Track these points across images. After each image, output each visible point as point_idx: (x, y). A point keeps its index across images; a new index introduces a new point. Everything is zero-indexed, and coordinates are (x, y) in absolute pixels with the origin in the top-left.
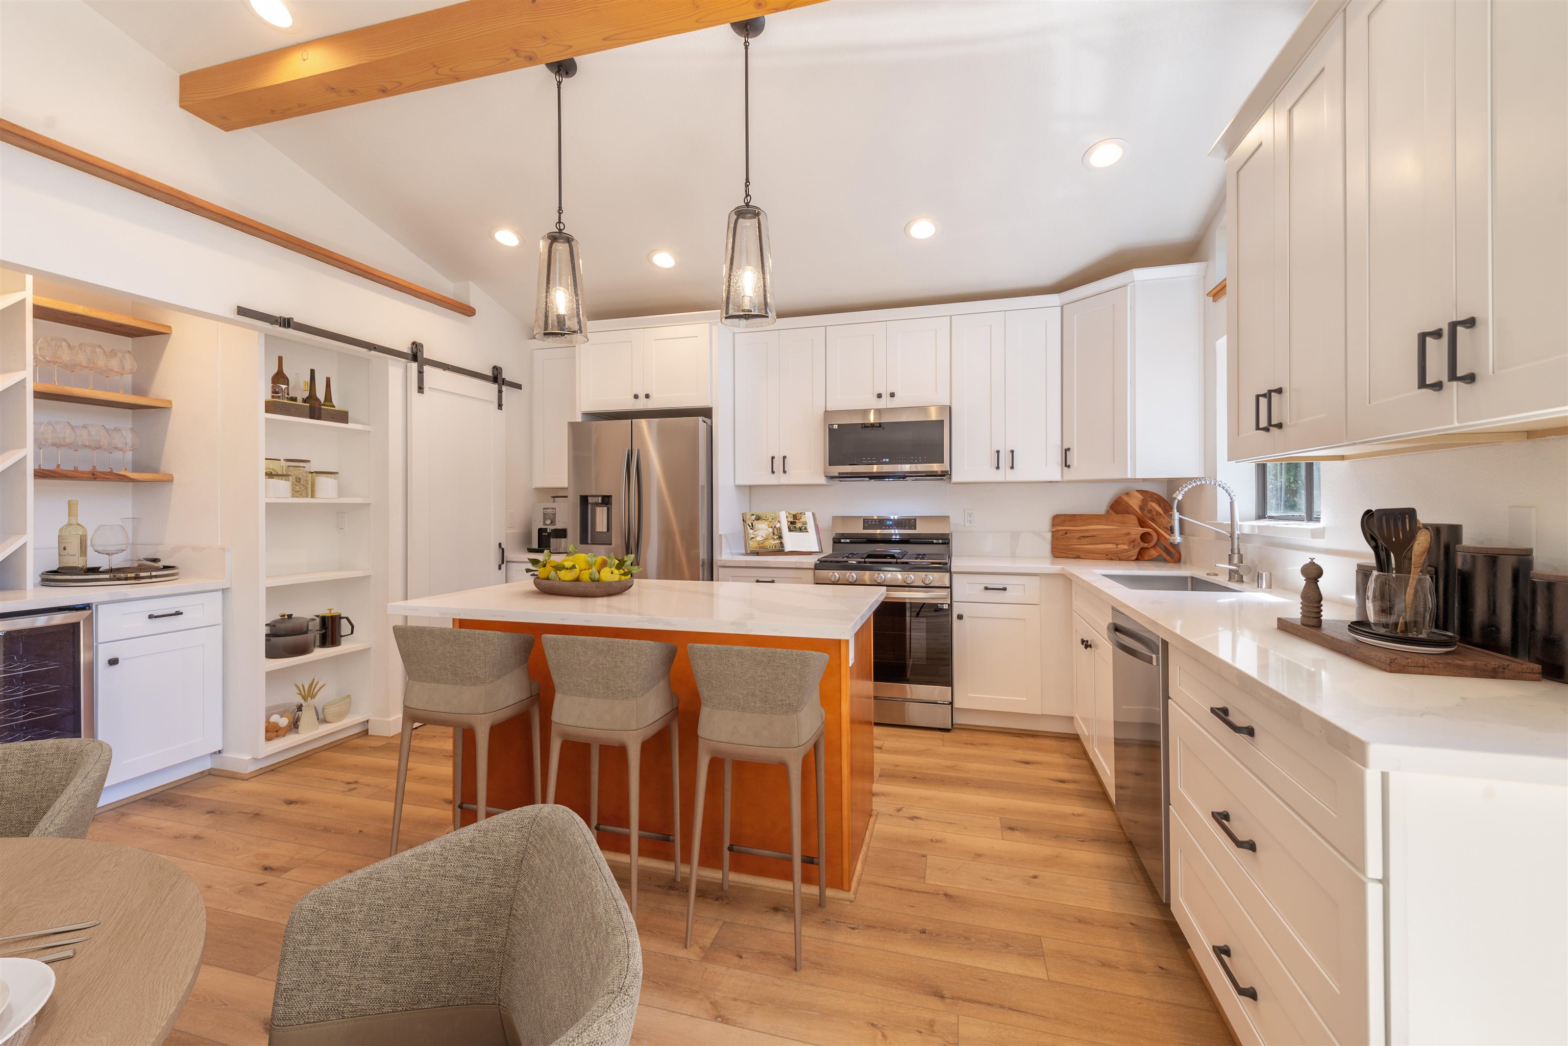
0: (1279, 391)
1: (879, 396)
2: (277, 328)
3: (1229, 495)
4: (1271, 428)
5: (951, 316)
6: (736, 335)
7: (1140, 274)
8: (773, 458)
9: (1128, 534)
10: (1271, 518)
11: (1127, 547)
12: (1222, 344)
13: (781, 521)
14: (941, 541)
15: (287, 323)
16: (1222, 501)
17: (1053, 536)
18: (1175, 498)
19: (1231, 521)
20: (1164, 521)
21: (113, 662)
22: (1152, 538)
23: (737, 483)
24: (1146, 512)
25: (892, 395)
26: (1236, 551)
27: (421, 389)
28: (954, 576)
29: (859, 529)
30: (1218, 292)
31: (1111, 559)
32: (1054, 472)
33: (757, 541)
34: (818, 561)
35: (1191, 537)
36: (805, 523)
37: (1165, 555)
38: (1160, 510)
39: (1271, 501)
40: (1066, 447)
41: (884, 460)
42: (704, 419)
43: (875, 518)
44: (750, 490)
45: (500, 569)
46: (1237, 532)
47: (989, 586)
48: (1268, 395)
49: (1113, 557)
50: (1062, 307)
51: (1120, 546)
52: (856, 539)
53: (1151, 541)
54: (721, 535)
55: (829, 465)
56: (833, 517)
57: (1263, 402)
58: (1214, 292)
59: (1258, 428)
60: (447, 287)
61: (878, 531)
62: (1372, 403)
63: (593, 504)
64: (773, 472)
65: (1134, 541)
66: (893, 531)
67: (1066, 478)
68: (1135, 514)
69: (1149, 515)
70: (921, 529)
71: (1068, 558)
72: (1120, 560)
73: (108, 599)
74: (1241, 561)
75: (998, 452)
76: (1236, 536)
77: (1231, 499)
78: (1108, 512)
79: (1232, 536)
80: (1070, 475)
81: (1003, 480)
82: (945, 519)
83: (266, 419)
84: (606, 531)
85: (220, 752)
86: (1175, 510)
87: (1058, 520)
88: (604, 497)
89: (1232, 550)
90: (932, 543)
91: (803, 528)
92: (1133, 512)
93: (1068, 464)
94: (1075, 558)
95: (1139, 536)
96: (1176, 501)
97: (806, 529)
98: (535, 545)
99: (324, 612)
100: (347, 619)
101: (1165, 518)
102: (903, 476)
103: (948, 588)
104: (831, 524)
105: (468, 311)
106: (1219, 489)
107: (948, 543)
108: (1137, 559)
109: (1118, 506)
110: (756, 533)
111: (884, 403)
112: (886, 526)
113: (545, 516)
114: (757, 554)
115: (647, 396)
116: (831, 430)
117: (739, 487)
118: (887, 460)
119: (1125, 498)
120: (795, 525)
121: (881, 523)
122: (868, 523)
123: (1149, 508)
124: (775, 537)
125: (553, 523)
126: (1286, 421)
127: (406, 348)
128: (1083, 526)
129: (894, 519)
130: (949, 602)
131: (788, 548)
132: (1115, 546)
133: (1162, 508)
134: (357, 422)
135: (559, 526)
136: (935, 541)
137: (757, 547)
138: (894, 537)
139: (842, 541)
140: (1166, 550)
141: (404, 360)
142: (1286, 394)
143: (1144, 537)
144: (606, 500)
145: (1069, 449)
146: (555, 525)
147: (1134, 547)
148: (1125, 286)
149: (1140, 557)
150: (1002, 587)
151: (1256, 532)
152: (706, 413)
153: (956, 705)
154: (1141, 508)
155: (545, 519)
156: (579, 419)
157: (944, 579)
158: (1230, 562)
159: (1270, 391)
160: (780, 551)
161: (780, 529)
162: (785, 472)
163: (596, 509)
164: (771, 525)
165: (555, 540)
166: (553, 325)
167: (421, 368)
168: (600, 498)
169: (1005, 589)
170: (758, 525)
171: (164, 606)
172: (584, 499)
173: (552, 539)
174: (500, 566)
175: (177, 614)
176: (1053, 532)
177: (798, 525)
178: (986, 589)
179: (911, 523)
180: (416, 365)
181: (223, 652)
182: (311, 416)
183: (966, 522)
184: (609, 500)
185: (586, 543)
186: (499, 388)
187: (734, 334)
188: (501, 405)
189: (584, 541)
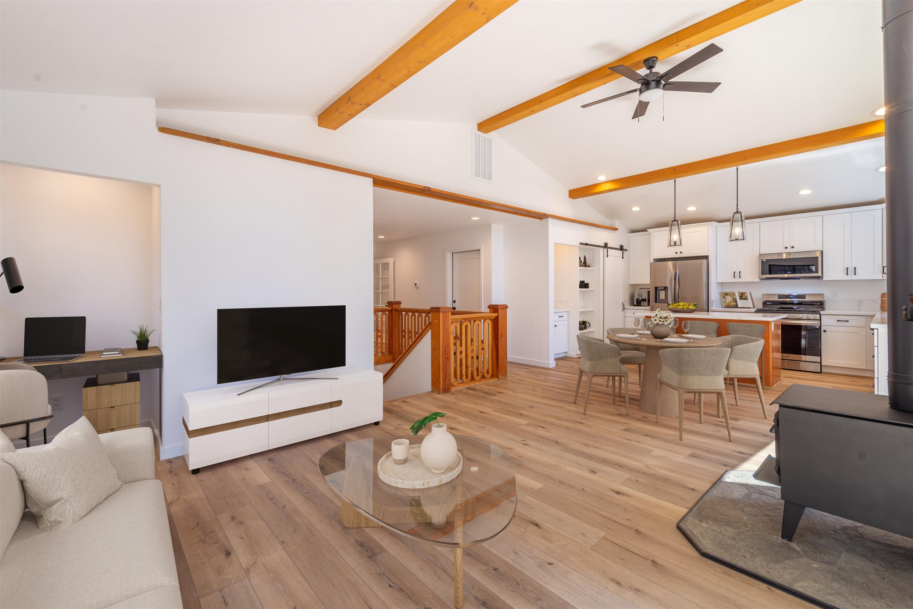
1: (786, 248)
2: (585, 246)
5: (822, 216)
6: (717, 228)
8: (734, 272)
13: (736, 296)
14: (819, 304)
15: (586, 244)
17: (881, 302)
21: (555, 326)
23: (717, 282)
25: (793, 247)
27: (607, 256)
28: (822, 316)
29: (776, 299)
32: (879, 276)
33: (726, 303)
34: (757, 309)
36: (747, 296)
40: (884, 266)
41: (788, 272)
42: (706, 260)
43: (787, 294)
44: (722, 284)
45: (623, 311)
47: (840, 320)
50: (882, 209)
52: (775, 303)
54: (712, 300)
55: (762, 275)
56: (763, 294)
60: (607, 222)
61: (788, 300)
63: (659, 289)
64: (734, 277)
66: (794, 300)
67: (884, 278)
70: (807, 299)
75: (847, 268)
81: (850, 279)
82: (822, 295)
83: (580, 269)
84: (664, 298)
85: (566, 352)
87: (883, 295)
90: (813, 304)
91: (746, 298)
93: (885, 273)
97: (747, 298)
98: (635, 304)
99: (585, 320)
100: (588, 322)
102: (798, 278)
103: (819, 320)
104: (762, 297)
105: (616, 229)
107: (823, 304)
110: (726, 300)
111: (788, 251)
112: (791, 298)
113: (639, 295)
114: (727, 308)
115: (681, 252)
116: (762, 261)
117: (718, 283)
118: (790, 272)
120: (742, 296)
121: (788, 296)
122: (780, 296)
124: (734, 302)
127: (603, 245)
129: (795, 295)
130: (819, 325)
131: (740, 306)
134: (592, 267)
135: (643, 298)
136: (816, 304)
137: (727, 306)
138: (795, 302)
139: (767, 303)
141: (603, 248)
144: (665, 288)
146: (642, 297)
150: (846, 320)
152: (706, 257)
153: (823, 364)
155: (639, 296)
156: (652, 261)
157: (818, 317)
160: (736, 306)
161: (736, 299)
162: (740, 277)
163: (661, 291)
164: (732, 297)
165: (643, 302)
166: (672, 244)
167: (607, 250)
168: (663, 288)
169: (848, 321)
170: (727, 297)
171: (561, 314)
172: (656, 288)
173: (641, 302)
174: (623, 310)
175: (562, 316)
176: (882, 300)
177: (744, 297)
178: (838, 321)
179: (803, 296)
180: (606, 249)
181: (568, 327)
182: (585, 267)
183: (833, 296)
184: (667, 288)
185: (657, 303)
186: (623, 252)
187: (716, 227)
188: (623, 258)
189: (656, 302)
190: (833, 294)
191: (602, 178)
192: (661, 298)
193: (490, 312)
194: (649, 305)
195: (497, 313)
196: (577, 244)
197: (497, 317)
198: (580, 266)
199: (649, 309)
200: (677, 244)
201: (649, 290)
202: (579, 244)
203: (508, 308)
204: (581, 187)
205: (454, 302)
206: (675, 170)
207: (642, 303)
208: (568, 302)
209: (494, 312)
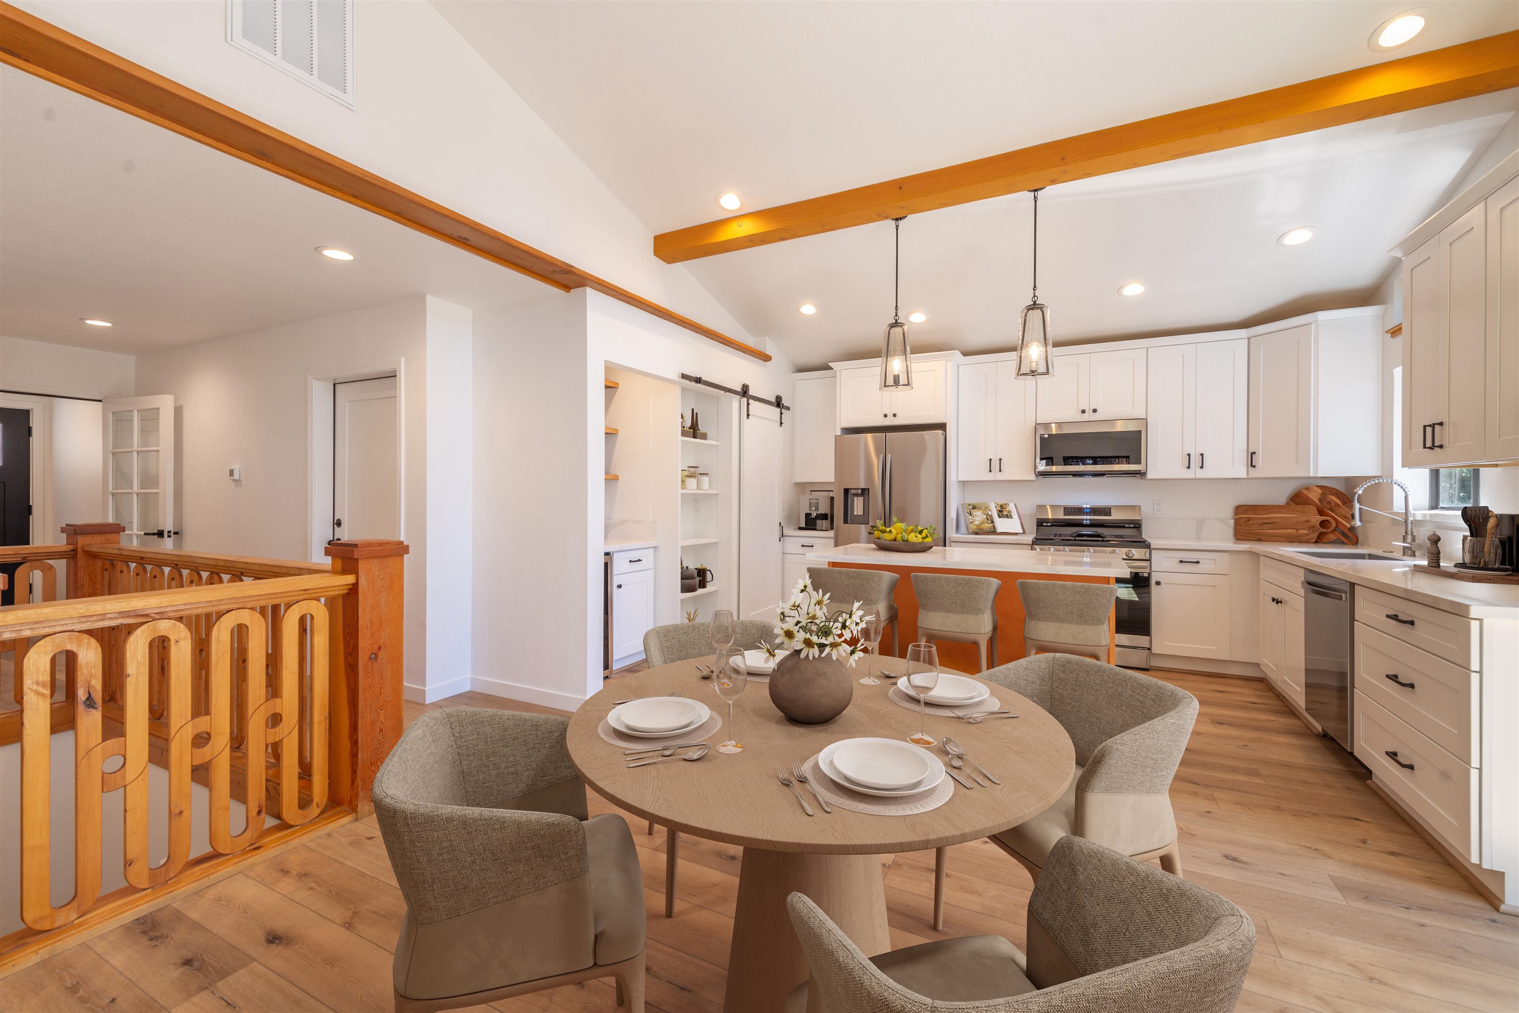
0: (1441, 424)
1: (1083, 412)
2: (693, 383)
3: (1404, 490)
4: (1435, 448)
5: (1147, 348)
6: (961, 365)
7: (1322, 316)
8: (990, 460)
9: (1308, 521)
10: (1442, 508)
11: (1307, 532)
12: (1398, 372)
13: (992, 510)
14: (1132, 526)
15: (698, 380)
16: (1398, 495)
17: (1236, 523)
18: (1356, 493)
19: (1406, 510)
20: (1342, 511)
21: (620, 586)
22: (1331, 524)
23: (961, 479)
24: (1325, 503)
25: (1095, 411)
26: (1409, 533)
27: (748, 415)
28: (1153, 552)
29: (1060, 515)
30: (1396, 332)
31: (1292, 542)
32: (1240, 471)
33: (975, 524)
34: (1029, 539)
35: (1368, 524)
36: (1010, 512)
37: (1343, 539)
38: (1339, 502)
39: (1443, 495)
40: (1251, 451)
41: (1087, 462)
42: (942, 432)
44: (967, 485)
45: (780, 541)
46: (1411, 519)
47: (1184, 560)
48: (1433, 426)
49: (1292, 540)
50: (1249, 339)
51: (1300, 531)
52: (1057, 523)
53: (1330, 527)
54: (951, 518)
55: (1039, 465)
56: (1037, 506)
57: (1429, 430)
58: (1392, 331)
59: (1425, 447)
60: (750, 341)
61: (1077, 517)
62: (1501, 438)
63: (852, 494)
64: (990, 471)
65: (1313, 527)
67: (1251, 476)
68: (1314, 505)
69: (1328, 506)
70: (1115, 516)
71: (1251, 540)
72: (1300, 542)
73: (618, 549)
74: (1414, 539)
75: (1189, 455)
76: (1409, 522)
77: (1406, 493)
78: (1288, 503)
79: (1406, 522)
80: (1254, 473)
81: (1194, 477)
82: (1137, 508)
83: (682, 441)
84: (862, 514)
86: (1356, 502)
87: (1240, 510)
88: (863, 490)
89: (1406, 532)
90: (1124, 527)
91: (1009, 515)
92: (1314, 504)
93: (1253, 464)
94: (1257, 540)
95: (1318, 523)
96: (1357, 495)
97: (1011, 516)
98: (803, 525)
99: (699, 567)
100: (710, 571)
101: (1343, 508)
102: (1104, 474)
103: (1147, 560)
104: (1035, 512)
105: (766, 358)
106: (1395, 487)
107: (1139, 527)
108: (1316, 542)
109: (1298, 499)
110: (975, 518)
111: (1088, 417)
112: (1084, 513)
113: (810, 505)
114: (977, 534)
115: (895, 415)
116: (1042, 439)
117: (959, 482)
118: (1090, 462)
119: (1305, 492)
120: (1003, 512)
121: (1080, 511)
122: (1068, 510)
123: (1328, 500)
124: (989, 522)
125: (817, 509)
126: (1445, 443)
127: (739, 388)
128: (1264, 514)
129: (1091, 508)
130: (1149, 572)
131: (999, 530)
132: (1295, 531)
133: (1340, 500)
134: (710, 440)
135: (820, 512)
136: (1127, 526)
137: (976, 529)
139: (1045, 524)
140: (1344, 534)
141: (738, 396)
142: (1446, 426)
143: (1323, 524)
144: (864, 492)
145: (1254, 453)
147: (1313, 531)
148: (1310, 324)
149: (1319, 540)
150: (1195, 561)
151: (1428, 518)
152: (942, 426)
153: (1153, 651)
154: (1320, 500)
155: (810, 507)
156: (839, 433)
157: (1142, 553)
158: (1404, 541)
159: (1434, 424)
160: (993, 532)
161: (991, 516)
162: (1000, 471)
163: (856, 498)
164: (985, 512)
165: (821, 521)
166: (890, 381)
167: (748, 401)
168: (860, 491)
169: (1198, 562)
170: (975, 512)
171: (635, 556)
172: (846, 491)
173: (817, 521)
174: (781, 539)
175: (639, 560)
176: (1236, 519)
177: (1005, 513)
178: (1181, 562)
179: (1106, 511)
180: (745, 399)
181: (655, 586)
182: (695, 437)
183: (1155, 510)
184: (866, 492)
185: (847, 523)
186: (781, 411)
187: (958, 366)
188: (781, 423)
189: (846, 521)
190: (1155, 506)
191: (731, 202)
192: (855, 513)
193: (334, 572)
194: (832, 528)
195: (355, 573)
196: (675, 376)
197: (354, 589)
198: (684, 434)
199: (833, 536)
200: (901, 383)
201: (831, 494)
202: (679, 376)
203: (408, 553)
204: (683, 229)
205: (339, 523)
206: (900, 188)
207: (819, 522)
208: (656, 522)
209: (345, 572)
